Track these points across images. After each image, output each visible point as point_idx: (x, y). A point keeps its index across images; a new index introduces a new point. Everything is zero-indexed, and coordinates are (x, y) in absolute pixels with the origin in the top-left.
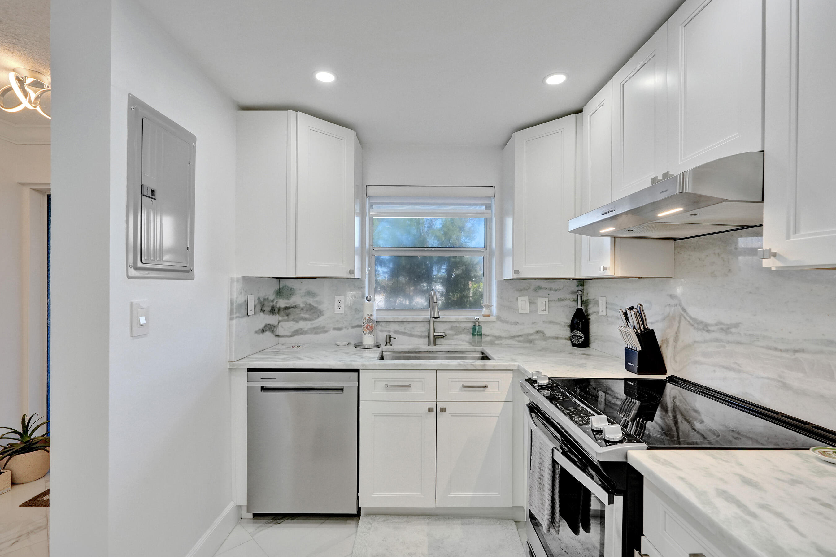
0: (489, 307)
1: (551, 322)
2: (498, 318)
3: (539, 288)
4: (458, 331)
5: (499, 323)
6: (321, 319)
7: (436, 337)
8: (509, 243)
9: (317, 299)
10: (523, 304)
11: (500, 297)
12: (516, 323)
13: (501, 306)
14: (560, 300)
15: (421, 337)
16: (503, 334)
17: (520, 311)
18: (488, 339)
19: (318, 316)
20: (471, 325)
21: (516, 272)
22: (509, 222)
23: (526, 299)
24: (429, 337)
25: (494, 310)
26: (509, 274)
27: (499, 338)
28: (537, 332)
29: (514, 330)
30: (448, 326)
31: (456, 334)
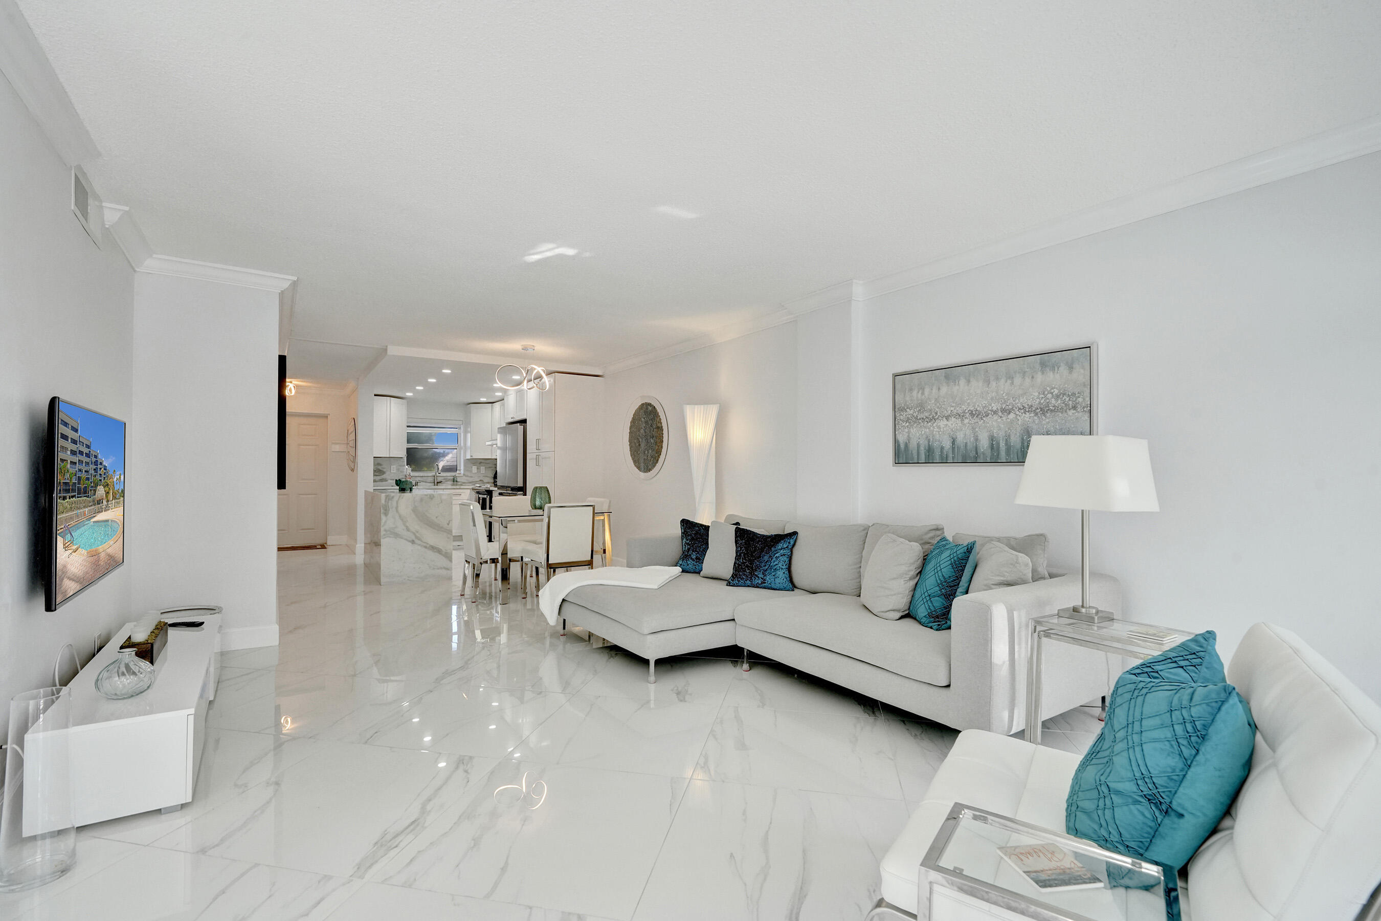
0: (460, 470)
1: (486, 476)
2: (464, 475)
3: (480, 463)
4: (447, 480)
5: (464, 477)
6: (384, 475)
7: (437, 483)
8: (469, 444)
9: (383, 466)
10: (474, 469)
11: (465, 466)
12: (471, 477)
13: (465, 470)
14: (490, 467)
15: (431, 483)
16: (466, 481)
17: (473, 472)
18: (460, 483)
19: (383, 474)
20: (452, 478)
21: (471, 456)
22: (469, 435)
23: (476, 467)
24: (434, 483)
25: (462, 472)
26: (468, 457)
27: (464, 483)
28: (481, 480)
29: (471, 480)
30: (443, 478)
31: (446, 481)
